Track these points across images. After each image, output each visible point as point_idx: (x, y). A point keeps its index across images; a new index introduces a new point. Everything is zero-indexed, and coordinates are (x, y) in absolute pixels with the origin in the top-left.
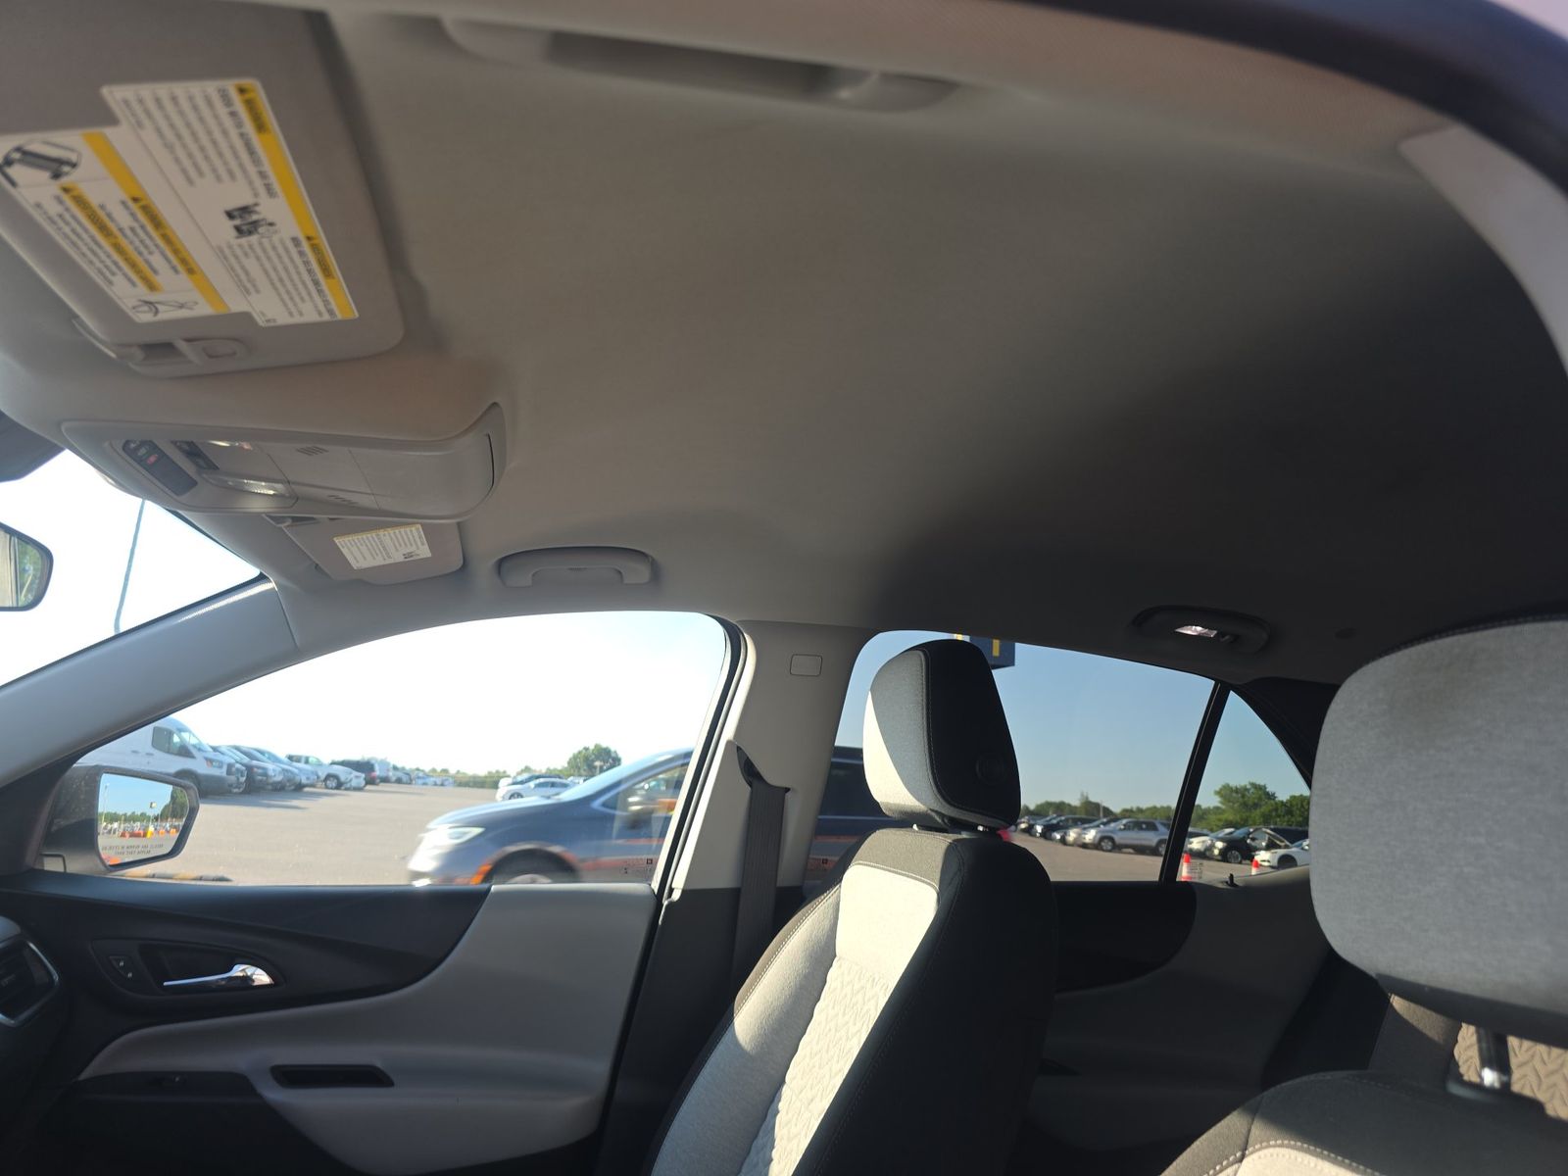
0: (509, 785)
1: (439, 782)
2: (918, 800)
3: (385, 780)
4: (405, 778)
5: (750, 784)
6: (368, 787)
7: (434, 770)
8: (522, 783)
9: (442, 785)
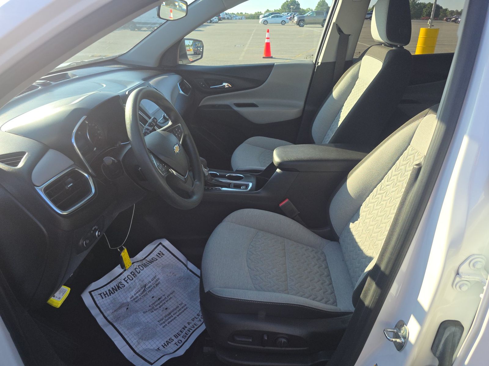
0: (263, 18)
1: (240, 18)
2: (382, 40)
3: (224, 18)
4: (230, 17)
5: (339, 34)
6: (219, 22)
7: (238, 13)
8: (267, 16)
9: (241, 19)
